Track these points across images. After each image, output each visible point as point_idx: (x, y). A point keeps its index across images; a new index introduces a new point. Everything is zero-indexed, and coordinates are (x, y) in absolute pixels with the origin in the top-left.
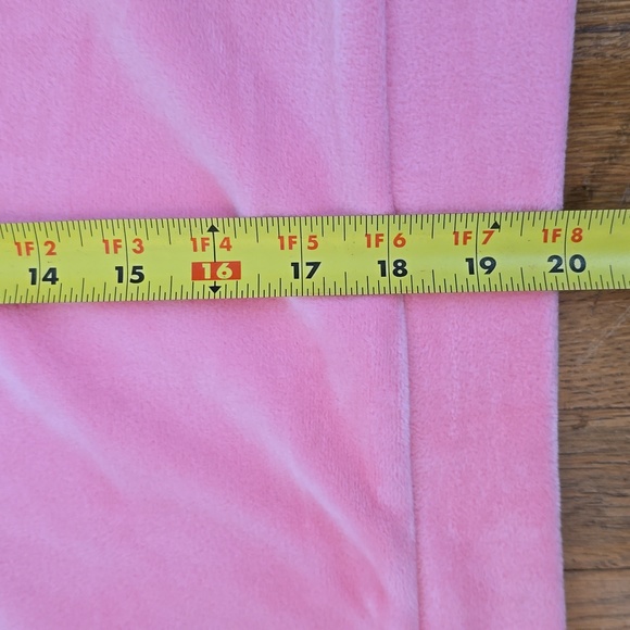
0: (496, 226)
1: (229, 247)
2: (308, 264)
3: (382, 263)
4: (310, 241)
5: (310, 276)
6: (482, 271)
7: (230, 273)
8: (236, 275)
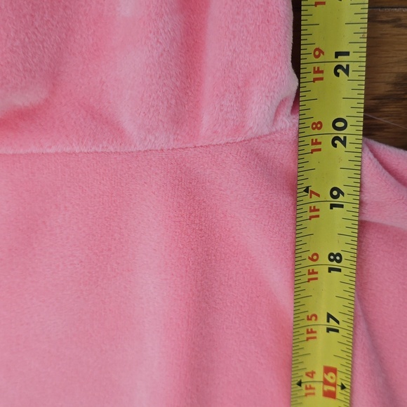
0: (307, 190)
1: (313, 373)
2: (328, 321)
3: (330, 270)
4: (311, 320)
5: (338, 322)
6: (341, 198)
7: (332, 374)
8: (334, 371)
